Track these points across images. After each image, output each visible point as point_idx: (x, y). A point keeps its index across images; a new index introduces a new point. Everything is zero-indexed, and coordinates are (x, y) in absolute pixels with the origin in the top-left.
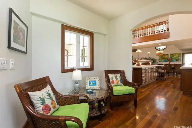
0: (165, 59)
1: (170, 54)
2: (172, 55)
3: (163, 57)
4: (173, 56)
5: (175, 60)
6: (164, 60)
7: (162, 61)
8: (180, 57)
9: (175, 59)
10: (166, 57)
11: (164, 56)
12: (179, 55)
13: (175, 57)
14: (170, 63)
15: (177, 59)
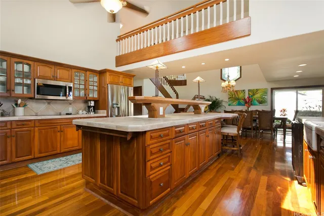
0: (238, 99)
1: (249, 91)
2: (253, 92)
3: (234, 96)
4: (254, 95)
5: (257, 103)
6: (237, 102)
7: (234, 103)
8: (266, 97)
9: (258, 101)
10: (241, 95)
11: (237, 94)
12: (265, 92)
13: (257, 96)
14: (248, 108)
15: (261, 99)
